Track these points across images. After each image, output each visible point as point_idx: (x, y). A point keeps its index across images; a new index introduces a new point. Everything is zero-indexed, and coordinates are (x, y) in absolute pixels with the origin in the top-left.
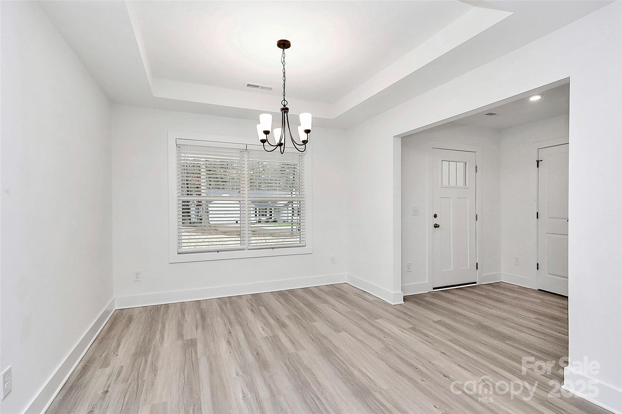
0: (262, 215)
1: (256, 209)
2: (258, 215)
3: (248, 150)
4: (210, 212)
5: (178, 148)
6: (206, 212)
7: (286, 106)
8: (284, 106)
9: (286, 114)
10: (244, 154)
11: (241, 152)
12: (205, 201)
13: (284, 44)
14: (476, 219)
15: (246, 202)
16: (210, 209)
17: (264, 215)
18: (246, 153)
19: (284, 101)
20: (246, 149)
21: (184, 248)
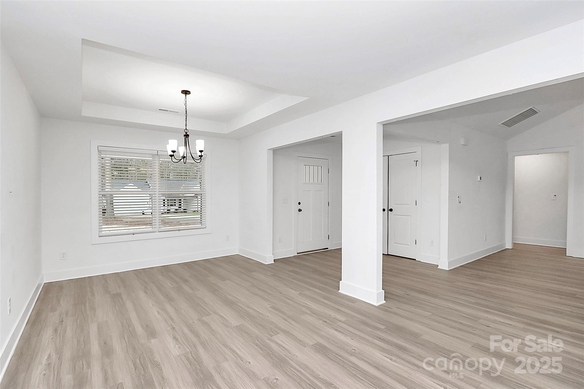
0: (171, 205)
1: (164, 200)
2: (166, 205)
3: (159, 155)
4: (114, 204)
5: (99, 153)
6: (110, 204)
7: (188, 134)
8: (186, 133)
9: (187, 138)
10: (156, 158)
11: (153, 157)
12: (109, 195)
13: (186, 92)
14: (329, 205)
15: (157, 195)
16: (114, 201)
17: (173, 205)
18: (157, 157)
19: (186, 130)
20: (157, 154)
21: (103, 232)
